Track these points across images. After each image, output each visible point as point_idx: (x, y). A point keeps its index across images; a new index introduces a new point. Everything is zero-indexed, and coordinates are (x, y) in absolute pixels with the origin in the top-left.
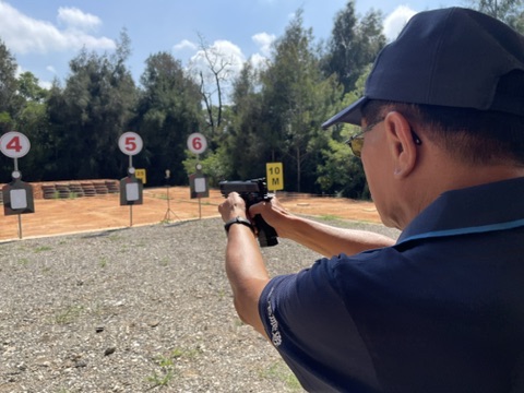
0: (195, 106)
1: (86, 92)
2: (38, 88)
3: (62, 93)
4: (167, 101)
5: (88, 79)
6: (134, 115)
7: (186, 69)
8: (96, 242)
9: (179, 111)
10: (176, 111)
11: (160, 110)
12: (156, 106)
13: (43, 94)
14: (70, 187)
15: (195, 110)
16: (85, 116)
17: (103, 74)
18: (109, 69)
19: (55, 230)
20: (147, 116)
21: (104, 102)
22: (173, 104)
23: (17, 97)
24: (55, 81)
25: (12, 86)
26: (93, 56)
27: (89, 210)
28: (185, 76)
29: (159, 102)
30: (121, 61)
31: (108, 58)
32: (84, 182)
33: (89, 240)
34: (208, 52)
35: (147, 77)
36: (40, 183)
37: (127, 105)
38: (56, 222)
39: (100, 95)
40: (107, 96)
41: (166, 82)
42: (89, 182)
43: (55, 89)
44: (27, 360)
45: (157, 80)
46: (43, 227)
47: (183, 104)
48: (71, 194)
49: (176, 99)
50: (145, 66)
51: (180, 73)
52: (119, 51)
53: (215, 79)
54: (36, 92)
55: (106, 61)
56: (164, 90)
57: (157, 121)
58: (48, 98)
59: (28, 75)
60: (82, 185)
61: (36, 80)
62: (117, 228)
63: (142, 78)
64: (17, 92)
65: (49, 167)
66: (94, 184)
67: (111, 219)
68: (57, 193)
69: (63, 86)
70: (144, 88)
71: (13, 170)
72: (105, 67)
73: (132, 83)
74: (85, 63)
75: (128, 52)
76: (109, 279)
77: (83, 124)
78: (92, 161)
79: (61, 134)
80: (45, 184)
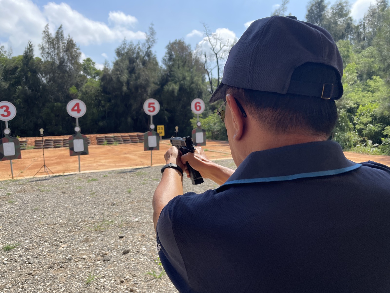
0: (200, 79)
1: (126, 71)
2: (95, 69)
3: (110, 72)
4: (180, 76)
5: (127, 62)
6: (158, 87)
7: (194, 52)
8: (127, 176)
9: (189, 84)
10: (187, 83)
11: (175, 83)
12: (173, 80)
13: (98, 73)
14: (114, 138)
15: (200, 82)
16: (125, 88)
17: (137, 58)
18: (141, 54)
19: (101, 167)
20: (166, 88)
21: (138, 78)
22: (184, 78)
23: (81, 76)
24: (106, 63)
25: (77, 68)
26: (131, 45)
27: (125, 154)
28: (193, 57)
29: (175, 77)
30: (149, 48)
31: (141, 46)
32: (123, 134)
33: (122, 175)
34: (211, 37)
35: (167, 58)
36: (95, 135)
37: (152, 80)
38: (103, 162)
39: (135, 73)
40: (139, 74)
41: (180, 62)
42: (126, 134)
43: (105, 70)
44: (73, 253)
45: (174, 60)
46: (95, 164)
47: (192, 78)
48: (115, 143)
49: (187, 74)
50: (166, 50)
51: (190, 54)
52: (148, 40)
53: (215, 58)
54: (93, 72)
55: (139, 48)
56: (178, 68)
57: (173, 91)
58: (101, 76)
59: (88, 60)
60: (122, 136)
61: (94, 64)
62: (142, 167)
63: (164, 60)
64: (82, 73)
65: (101, 124)
66: (130, 136)
67: (139, 160)
68: (106, 142)
69: (111, 67)
70: (164, 67)
71: (75, 126)
72: (138, 53)
73: (157, 64)
74: (126, 50)
75: (154, 41)
76: (131, 202)
77: (123, 94)
78: (129, 120)
79: (109, 101)
80: (98, 136)
